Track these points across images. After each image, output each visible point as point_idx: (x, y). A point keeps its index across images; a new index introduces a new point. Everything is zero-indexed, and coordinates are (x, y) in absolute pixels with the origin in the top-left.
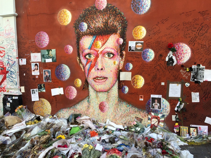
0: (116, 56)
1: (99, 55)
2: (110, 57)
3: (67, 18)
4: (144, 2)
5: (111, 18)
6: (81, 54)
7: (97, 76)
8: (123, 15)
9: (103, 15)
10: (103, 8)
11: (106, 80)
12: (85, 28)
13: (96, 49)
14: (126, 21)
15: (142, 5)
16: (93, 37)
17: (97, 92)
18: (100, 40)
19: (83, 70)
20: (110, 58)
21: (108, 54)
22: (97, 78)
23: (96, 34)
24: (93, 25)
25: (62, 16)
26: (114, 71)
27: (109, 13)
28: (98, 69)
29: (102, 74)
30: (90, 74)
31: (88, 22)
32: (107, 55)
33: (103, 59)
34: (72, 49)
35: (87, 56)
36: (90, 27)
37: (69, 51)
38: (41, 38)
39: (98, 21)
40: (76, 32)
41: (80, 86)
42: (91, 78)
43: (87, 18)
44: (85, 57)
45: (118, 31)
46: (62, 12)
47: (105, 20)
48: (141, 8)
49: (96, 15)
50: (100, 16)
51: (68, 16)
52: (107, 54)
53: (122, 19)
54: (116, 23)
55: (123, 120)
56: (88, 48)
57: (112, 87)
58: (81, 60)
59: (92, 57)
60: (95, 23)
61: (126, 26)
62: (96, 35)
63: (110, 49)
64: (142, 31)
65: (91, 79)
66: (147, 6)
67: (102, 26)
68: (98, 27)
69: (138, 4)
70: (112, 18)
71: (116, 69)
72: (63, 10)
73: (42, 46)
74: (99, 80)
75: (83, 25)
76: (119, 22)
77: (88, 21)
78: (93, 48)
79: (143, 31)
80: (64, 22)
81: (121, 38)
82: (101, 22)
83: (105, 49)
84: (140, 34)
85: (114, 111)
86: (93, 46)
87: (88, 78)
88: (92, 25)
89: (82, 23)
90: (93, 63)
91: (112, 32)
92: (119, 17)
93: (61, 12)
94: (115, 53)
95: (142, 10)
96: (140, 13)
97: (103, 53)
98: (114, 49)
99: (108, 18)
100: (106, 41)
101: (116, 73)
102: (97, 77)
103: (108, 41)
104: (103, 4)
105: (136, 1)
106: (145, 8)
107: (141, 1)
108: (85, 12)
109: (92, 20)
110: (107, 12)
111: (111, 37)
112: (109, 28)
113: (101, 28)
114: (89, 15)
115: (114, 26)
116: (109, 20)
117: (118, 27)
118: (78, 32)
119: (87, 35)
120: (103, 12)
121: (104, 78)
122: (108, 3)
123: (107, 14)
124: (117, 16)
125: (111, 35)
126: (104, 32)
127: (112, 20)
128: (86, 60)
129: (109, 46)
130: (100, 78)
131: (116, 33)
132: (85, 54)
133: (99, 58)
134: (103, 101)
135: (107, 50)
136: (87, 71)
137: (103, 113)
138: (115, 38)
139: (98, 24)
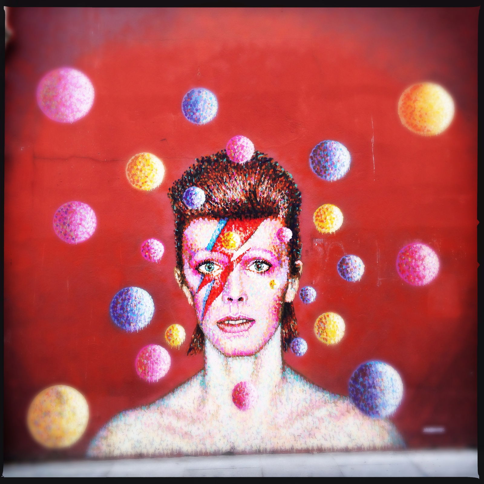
0: (276, 269)
1: (234, 265)
2: (260, 271)
3: (152, 175)
4: (337, 157)
5: (263, 183)
6: (186, 261)
7: (227, 317)
8: (291, 179)
9: (245, 175)
10: (245, 161)
11: (250, 326)
13: (226, 252)
14: (298, 192)
15: (333, 162)
16: (219, 223)
17: (228, 356)
18: (238, 229)
19: (190, 301)
20: (261, 273)
21: (256, 262)
23: (227, 215)
24: (221, 195)
25: (139, 167)
26: (271, 303)
27: (259, 172)
28: (230, 299)
29: (239, 312)
30: (208, 312)
31: (206, 188)
32: (253, 266)
33: (243, 275)
34: (163, 250)
35: (204, 266)
36: (211, 198)
37: (154, 253)
38: (71, 218)
39: (231, 187)
40: (175, 208)
41: (180, 344)
42: (212, 322)
43: (205, 178)
44: (196, 269)
45: (281, 213)
46: (140, 159)
47: (250, 187)
48: (330, 169)
49: (229, 174)
50: (239, 175)
51: (156, 170)
52: (253, 263)
53: (289, 186)
54: (275, 196)
55: (295, 427)
56: (206, 249)
57: (266, 342)
58: (187, 277)
59: (215, 270)
60: (224, 191)
61: (298, 202)
62: (226, 219)
63: (261, 251)
64: (335, 216)
65: (211, 325)
66: (344, 166)
67: (243, 198)
68: (233, 201)
69: (325, 159)
70: (266, 183)
71: (277, 298)
72: (143, 156)
73: (73, 239)
74: (232, 325)
75: (194, 193)
76: (282, 194)
77: (208, 187)
78: (218, 248)
79: (337, 216)
80: (143, 183)
81: (288, 227)
82: (239, 189)
83: (248, 250)
84: (329, 221)
85: (271, 405)
86: (219, 244)
87: (204, 322)
88: (217, 195)
89: (192, 189)
90: (217, 283)
91: (266, 215)
93: (137, 158)
94: (274, 262)
95: (332, 172)
96: (328, 177)
97: (244, 262)
98: (271, 253)
99: (258, 182)
100: (252, 234)
101: (275, 308)
102: (229, 319)
103: (257, 233)
104: (244, 152)
105: (321, 153)
106: (339, 170)
107: (331, 155)
108: (201, 164)
109: (217, 184)
110: (253, 170)
111: (264, 225)
112: (259, 205)
113: (239, 202)
114: (210, 172)
115: (271, 200)
116: (258, 186)
117: (279, 204)
118: (181, 208)
119: (204, 217)
120: (246, 168)
121: (246, 320)
122: (257, 151)
123: (255, 173)
124: (277, 179)
125: (264, 220)
126: (246, 212)
127: (266, 188)
128: (200, 276)
129: (259, 245)
130: (236, 322)
131: (277, 217)
132: (198, 263)
133: (234, 272)
134: (244, 381)
135: (254, 255)
136: (202, 304)
137: (244, 412)
138: (273, 226)
139: (232, 193)
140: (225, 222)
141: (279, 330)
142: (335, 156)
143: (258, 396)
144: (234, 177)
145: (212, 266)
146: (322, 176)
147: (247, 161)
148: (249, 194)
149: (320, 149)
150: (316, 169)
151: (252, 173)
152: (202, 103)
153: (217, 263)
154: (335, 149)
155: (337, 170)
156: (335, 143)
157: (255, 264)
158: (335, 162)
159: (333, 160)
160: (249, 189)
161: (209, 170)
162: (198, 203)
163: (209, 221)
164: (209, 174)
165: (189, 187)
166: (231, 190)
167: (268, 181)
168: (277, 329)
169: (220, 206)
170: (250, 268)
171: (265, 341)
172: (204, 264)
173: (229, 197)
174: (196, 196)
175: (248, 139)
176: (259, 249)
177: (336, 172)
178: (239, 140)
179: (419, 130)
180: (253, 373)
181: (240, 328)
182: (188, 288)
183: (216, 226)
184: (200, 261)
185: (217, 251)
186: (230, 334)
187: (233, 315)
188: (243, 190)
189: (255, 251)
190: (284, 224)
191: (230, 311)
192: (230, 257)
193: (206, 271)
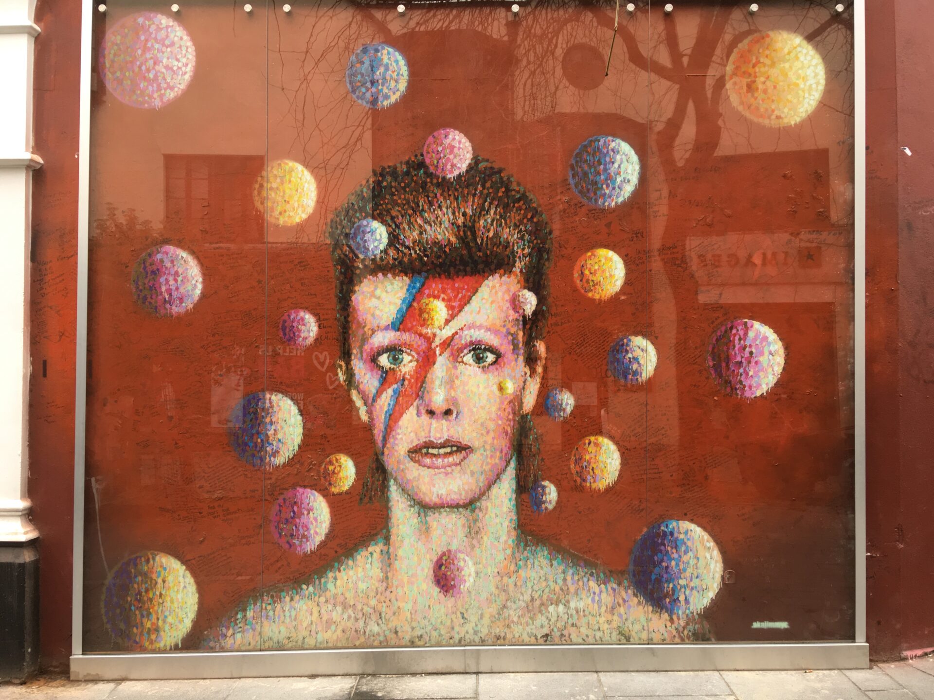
0: (508, 361)
1: (438, 354)
2: (482, 365)
3: (296, 198)
4: (616, 165)
5: (488, 212)
7: (425, 442)
8: (535, 205)
9: (457, 199)
10: (456, 173)
11: (465, 458)
12: (376, 244)
14: (548, 229)
15: (609, 174)
16: (412, 281)
17: (425, 507)
19: (363, 416)
20: (484, 367)
21: (474, 349)
22: (424, 451)
23: (425, 269)
24: (414, 234)
25: (274, 185)
27: (481, 192)
28: (431, 413)
31: (389, 221)
32: (470, 355)
35: (385, 356)
36: (398, 239)
40: (336, 258)
43: (386, 204)
44: (373, 360)
45: (517, 264)
46: (275, 172)
47: (465, 219)
48: (604, 186)
49: (428, 197)
50: (445, 198)
51: (303, 190)
52: (470, 351)
53: (532, 217)
54: (509, 234)
55: (538, 623)
56: (390, 326)
57: (491, 484)
58: (357, 375)
59: (405, 362)
60: (420, 226)
61: (547, 246)
62: (424, 274)
63: (482, 331)
67: (453, 239)
68: (435, 243)
69: (595, 170)
70: (492, 212)
72: (279, 164)
74: (435, 455)
75: (368, 230)
76: (520, 232)
77: (393, 218)
80: (280, 213)
81: (529, 290)
82: (447, 224)
83: (462, 329)
85: (497, 587)
87: (386, 450)
88: (408, 233)
89: (365, 223)
91: (493, 267)
92: (522, 212)
93: (270, 170)
95: (607, 192)
96: (600, 202)
97: (455, 349)
99: (479, 210)
100: (468, 300)
102: (429, 445)
103: (476, 299)
104: (455, 157)
105: (588, 158)
106: (619, 188)
107: (606, 161)
108: (380, 179)
109: (409, 215)
110: (471, 188)
111: (488, 286)
112: (480, 251)
113: (445, 246)
114: (396, 193)
115: (500, 242)
116: (479, 218)
117: (516, 248)
118: (346, 255)
119: (386, 272)
120: (458, 187)
121: (458, 447)
122: (478, 156)
123: (474, 195)
124: (512, 205)
125: (488, 277)
126: (458, 262)
127: (493, 221)
128: (380, 372)
129: (481, 320)
130: (440, 450)
131: (510, 272)
132: (376, 350)
133: (437, 365)
134: (454, 547)
135: (471, 337)
136: (382, 421)
137: (453, 599)
138: (504, 288)
139: (433, 229)
140: (422, 280)
141: (513, 464)
142: (613, 163)
143: (477, 573)
144: (437, 202)
145: (400, 357)
146: (590, 199)
147: (460, 173)
148: (464, 231)
149: (587, 152)
150: (580, 187)
151: (468, 194)
152: (382, 70)
153: (408, 351)
154: (613, 150)
155: (617, 188)
156: (613, 141)
157: (472, 352)
158: (612, 174)
159: (609, 171)
160: (464, 223)
161: (394, 190)
162: (376, 247)
163: (395, 278)
164: (395, 198)
165: (359, 220)
166: (433, 224)
167: (496, 208)
168: (509, 462)
169: (412, 252)
170: (465, 359)
171: (488, 483)
172: (386, 352)
173: (429, 237)
174: (372, 235)
175: (462, 135)
176: (480, 327)
177: (614, 191)
178: (446, 137)
179: (762, 116)
180: (469, 535)
181: (446, 460)
182: (359, 393)
183: (407, 287)
184: (379, 347)
185: (409, 330)
186: (430, 470)
187: (435, 439)
188: (453, 224)
189: (472, 330)
190: (523, 283)
191: (430, 432)
192: (429, 340)
193: (389, 364)
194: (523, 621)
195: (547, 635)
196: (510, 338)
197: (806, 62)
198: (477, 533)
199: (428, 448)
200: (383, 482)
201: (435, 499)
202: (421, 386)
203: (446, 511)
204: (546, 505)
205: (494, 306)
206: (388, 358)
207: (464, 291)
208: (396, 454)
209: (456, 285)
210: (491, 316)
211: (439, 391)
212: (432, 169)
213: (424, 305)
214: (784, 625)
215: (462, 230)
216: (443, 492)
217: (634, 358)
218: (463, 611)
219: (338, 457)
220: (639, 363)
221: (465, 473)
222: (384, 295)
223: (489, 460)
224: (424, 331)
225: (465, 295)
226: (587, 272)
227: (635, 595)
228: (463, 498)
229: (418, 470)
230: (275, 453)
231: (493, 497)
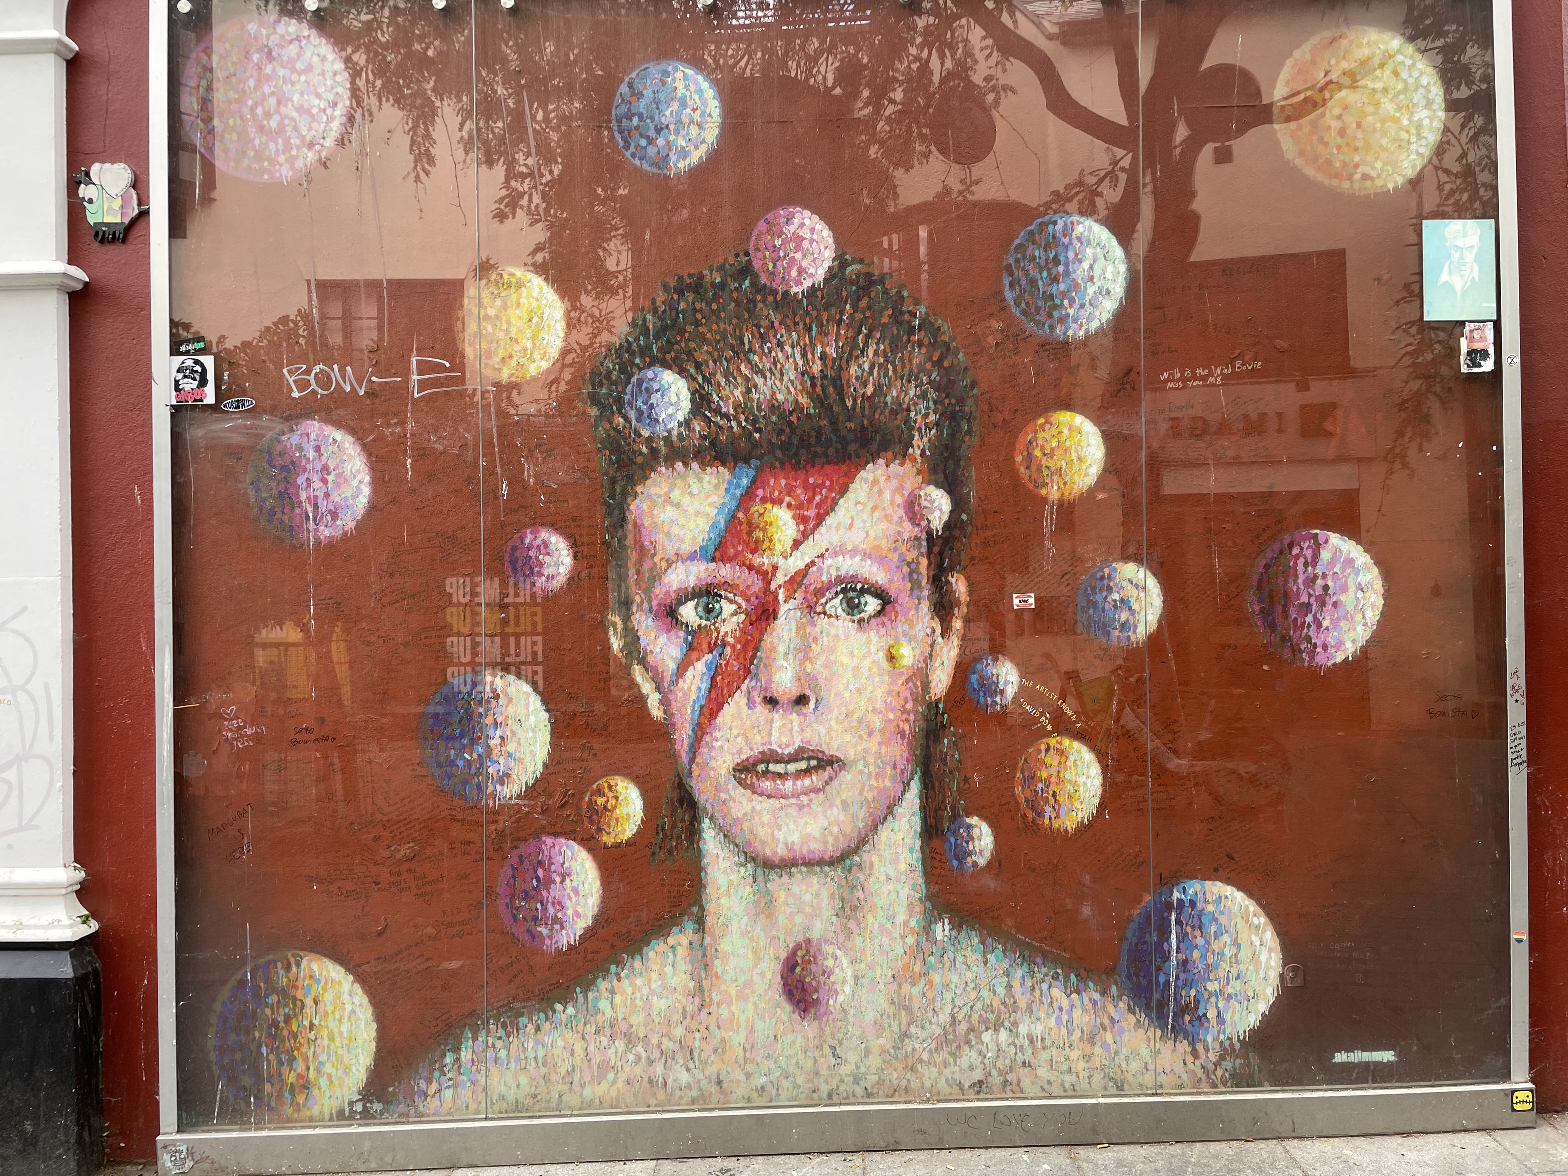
1: (781, 600)
2: (856, 618)
3: (528, 333)
4: (1086, 265)
5: (863, 352)
7: (763, 753)
8: (945, 338)
9: (810, 330)
10: (807, 284)
11: (831, 779)
12: (670, 411)
14: (968, 379)
15: (1074, 280)
16: (734, 476)
17: (764, 866)
19: (654, 707)
20: (861, 621)
21: (844, 591)
23: (755, 453)
24: (737, 392)
27: (852, 317)
28: (771, 702)
30: (708, 738)
31: (692, 370)
34: (569, 561)
36: (710, 402)
39: (768, 365)
40: (602, 436)
43: (687, 341)
44: (670, 612)
45: (916, 441)
46: (492, 287)
47: (824, 364)
48: (1066, 302)
49: (758, 327)
50: (789, 331)
51: (542, 318)
52: (837, 594)
53: (941, 360)
54: (900, 390)
55: (964, 1062)
56: (698, 554)
57: (877, 822)
59: (725, 614)
60: (747, 379)
62: (754, 462)
66: (1108, 292)
67: (803, 400)
68: (774, 408)
69: (1049, 274)
70: (871, 351)
72: (499, 276)
75: (656, 386)
76: (920, 384)
77: (698, 366)
81: (938, 485)
82: (793, 374)
83: (822, 556)
84: (1062, 464)
85: (892, 1002)
87: (695, 768)
88: (725, 392)
89: (650, 374)
91: (874, 447)
92: (924, 350)
94: (898, 588)
95: (1071, 312)
96: (1059, 330)
97: (811, 590)
98: (889, 563)
99: (847, 348)
100: (832, 507)
102: (770, 757)
103: (846, 504)
104: (804, 256)
105: (1037, 253)
106: (1091, 304)
107: (1067, 258)
108: (676, 297)
109: (726, 359)
110: (833, 310)
111: (866, 481)
112: (851, 420)
113: (791, 413)
114: (704, 321)
115: (886, 404)
116: (848, 362)
117: (912, 414)
118: (619, 432)
119: (688, 461)
120: (810, 308)
121: (819, 760)
122: (845, 253)
124: (905, 338)
125: (866, 465)
126: (813, 440)
127: (872, 367)
128: (682, 634)
129: (855, 538)
130: (789, 766)
131: (905, 455)
132: (673, 595)
133: (781, 620)
134: (816, 934)
135: (838, 569)
136: (688, 718)
137: (816, 1024)
138: (894, 483)
139: (769, 383)
140: (752, 473)
141: (915, 787)
142: (1080, 261)
143: (856, 978)
144: (775, 336)
146: (1042, 324)
147: (814, 285)
148: (822, 385)
149: (1035, 242)
150: (1023, 305)
151: (828, 321)
152: (675, 106)
153: (731, 596)
154: (1079, 239)
155: (1087, 305)
156: (1079, 223)
157: (841, 596)
158: (1080, 281)
159: (1073, 276)
160: (822, 371)
161: (699, 316)
162: (670, 416)
163: (704, 470)
164: (701, 329)
165: (640, 369)
166: (768, 375)
167: (877, 344)
168: (909, 784)
169: (734, 424)
170: (829, 608)
171: (873, 820)
172: (692, 599)
173: (762, 397)
174: (663, 396)
175: (816, 218)
177: (1082, 312)
178: (788, 222)
179: (1337, 175)
180: (841, 913)
181: (799, 783)
182: (647, 670)
183: (725, 486)
184: (680, 589)
185: (730, 560)
186: (771, 801)
187: (780, 747)
188: (803, 374)
189: (840, 558)
190: (926, 474)
191: (770, 735)
192: (766, 576)
193: (697, 619)
194: (939, 1059)
195: (980, 1082)
196: (906, 570)
197: (1411, 81)
198: (854, 908)
199: (768, 762)
200: (692, 823)
201: (781, 851)
202: (754, 657)
203: (801, 872)
204: (974, 858)
205: (876, 514)
206: (696, 608)
207: (824, 491)
208: (712, 773)
209: (811, 480)
210: (872, 534)
211: (785, 664)
212: (763, 280)
213: (756, 515)
214: (1387, 1056)
215: (819, 384)
216: (795, 838)
217: (1122, 600)
218: (834, 1043)
219: (612, 782)
220: (1130, 609)
221: (831, 806)
222: (686, 500)
223: (873, 782)
224: (757, 560)
225: (826, 497)
226: (1037, 453)
227: (1131, 1010)
228: (831, 849)
229: (751, 801)
230: (504, 778)
231: (882, 847)
